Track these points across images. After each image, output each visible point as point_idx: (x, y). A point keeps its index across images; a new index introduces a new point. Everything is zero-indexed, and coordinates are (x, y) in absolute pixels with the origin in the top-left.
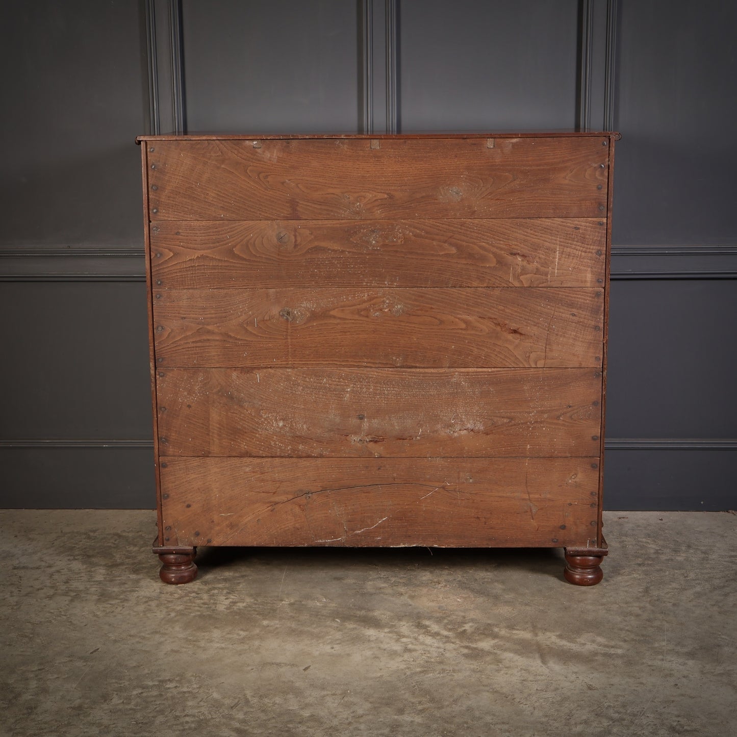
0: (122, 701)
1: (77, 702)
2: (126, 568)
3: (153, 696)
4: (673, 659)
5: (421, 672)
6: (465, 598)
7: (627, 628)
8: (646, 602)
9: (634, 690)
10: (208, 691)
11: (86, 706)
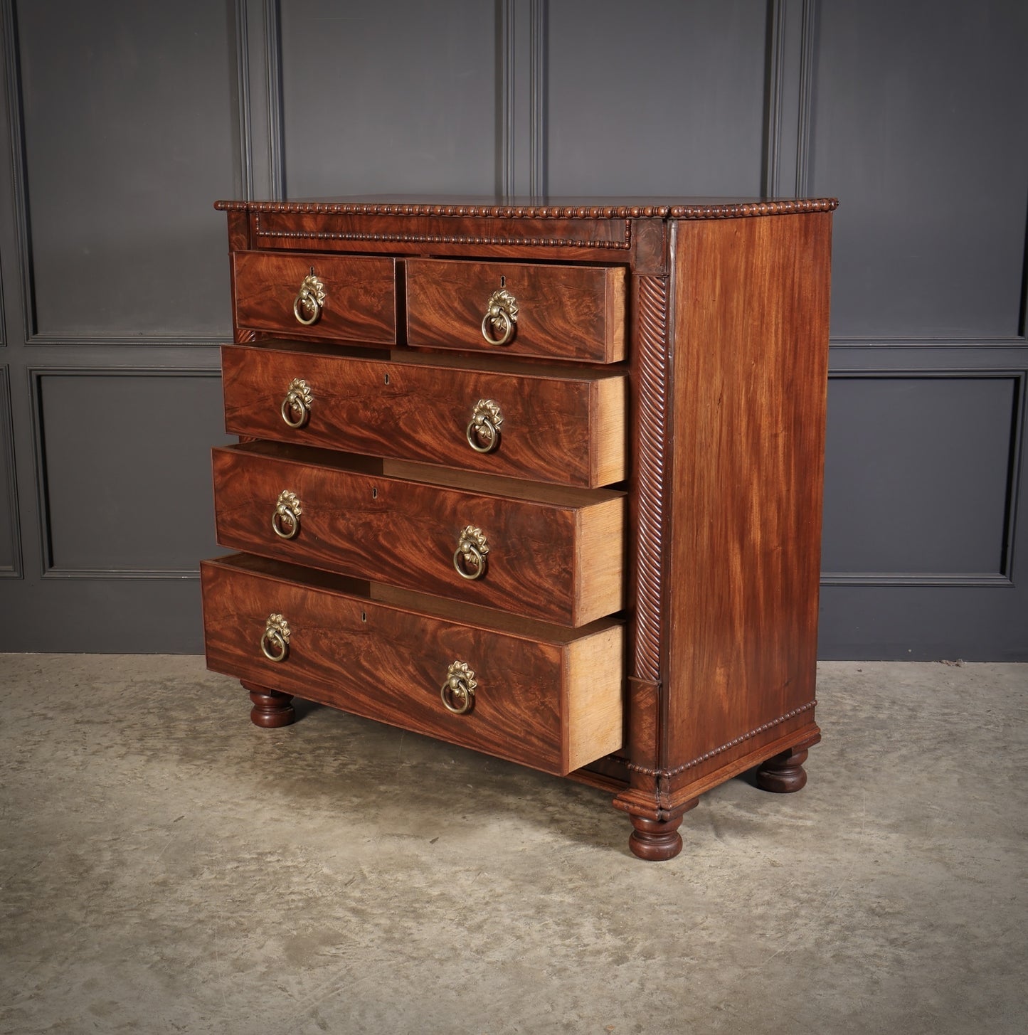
0: (214, 876)
1: (161, 877)
2: (212, 723)
3: (251, 871)
4: (872, 832)
5: (571, 846)
7: (818, 796)
8: (842, 766)
9: (826, 867)
10: (316, 866)
11: (171, 881)
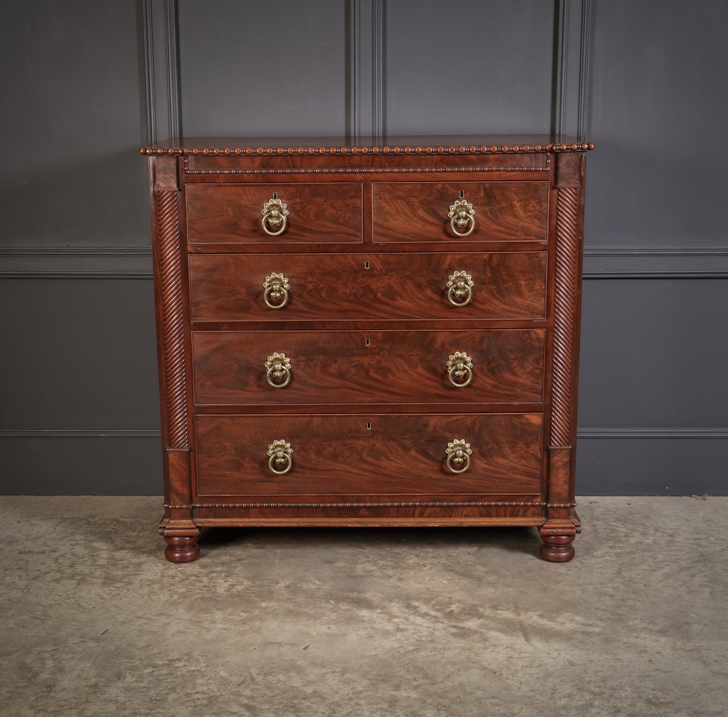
0: (135, 679)
1: (93, 681)
2: (127, 552)
3: (164, 675)
4: (646, 636)
5: (413, 651)
6: (450, 580)
7: (602, 608)
8: (619, 582)
9: (612, 665)
10: (215, 670)
11: (101, 684)
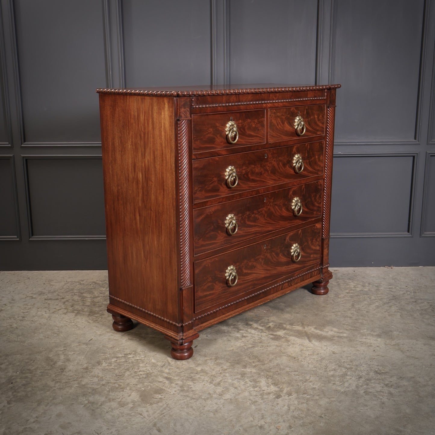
0: (107, 364)
1: (85, 366)
2: (101, 299)
3: (122, 362)
4: (371, 338)
5: (252, 347)
6: (267, 310)
7: (346, 324)
8: (354, 311)
9: (355, 353)
10: (149, 359)
11: (90, 367)
